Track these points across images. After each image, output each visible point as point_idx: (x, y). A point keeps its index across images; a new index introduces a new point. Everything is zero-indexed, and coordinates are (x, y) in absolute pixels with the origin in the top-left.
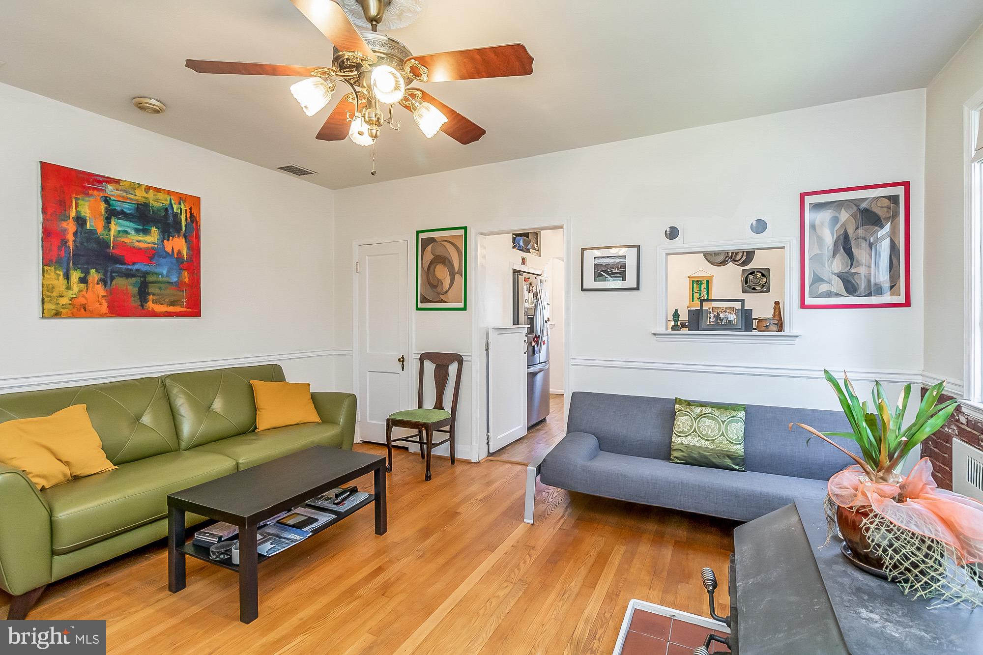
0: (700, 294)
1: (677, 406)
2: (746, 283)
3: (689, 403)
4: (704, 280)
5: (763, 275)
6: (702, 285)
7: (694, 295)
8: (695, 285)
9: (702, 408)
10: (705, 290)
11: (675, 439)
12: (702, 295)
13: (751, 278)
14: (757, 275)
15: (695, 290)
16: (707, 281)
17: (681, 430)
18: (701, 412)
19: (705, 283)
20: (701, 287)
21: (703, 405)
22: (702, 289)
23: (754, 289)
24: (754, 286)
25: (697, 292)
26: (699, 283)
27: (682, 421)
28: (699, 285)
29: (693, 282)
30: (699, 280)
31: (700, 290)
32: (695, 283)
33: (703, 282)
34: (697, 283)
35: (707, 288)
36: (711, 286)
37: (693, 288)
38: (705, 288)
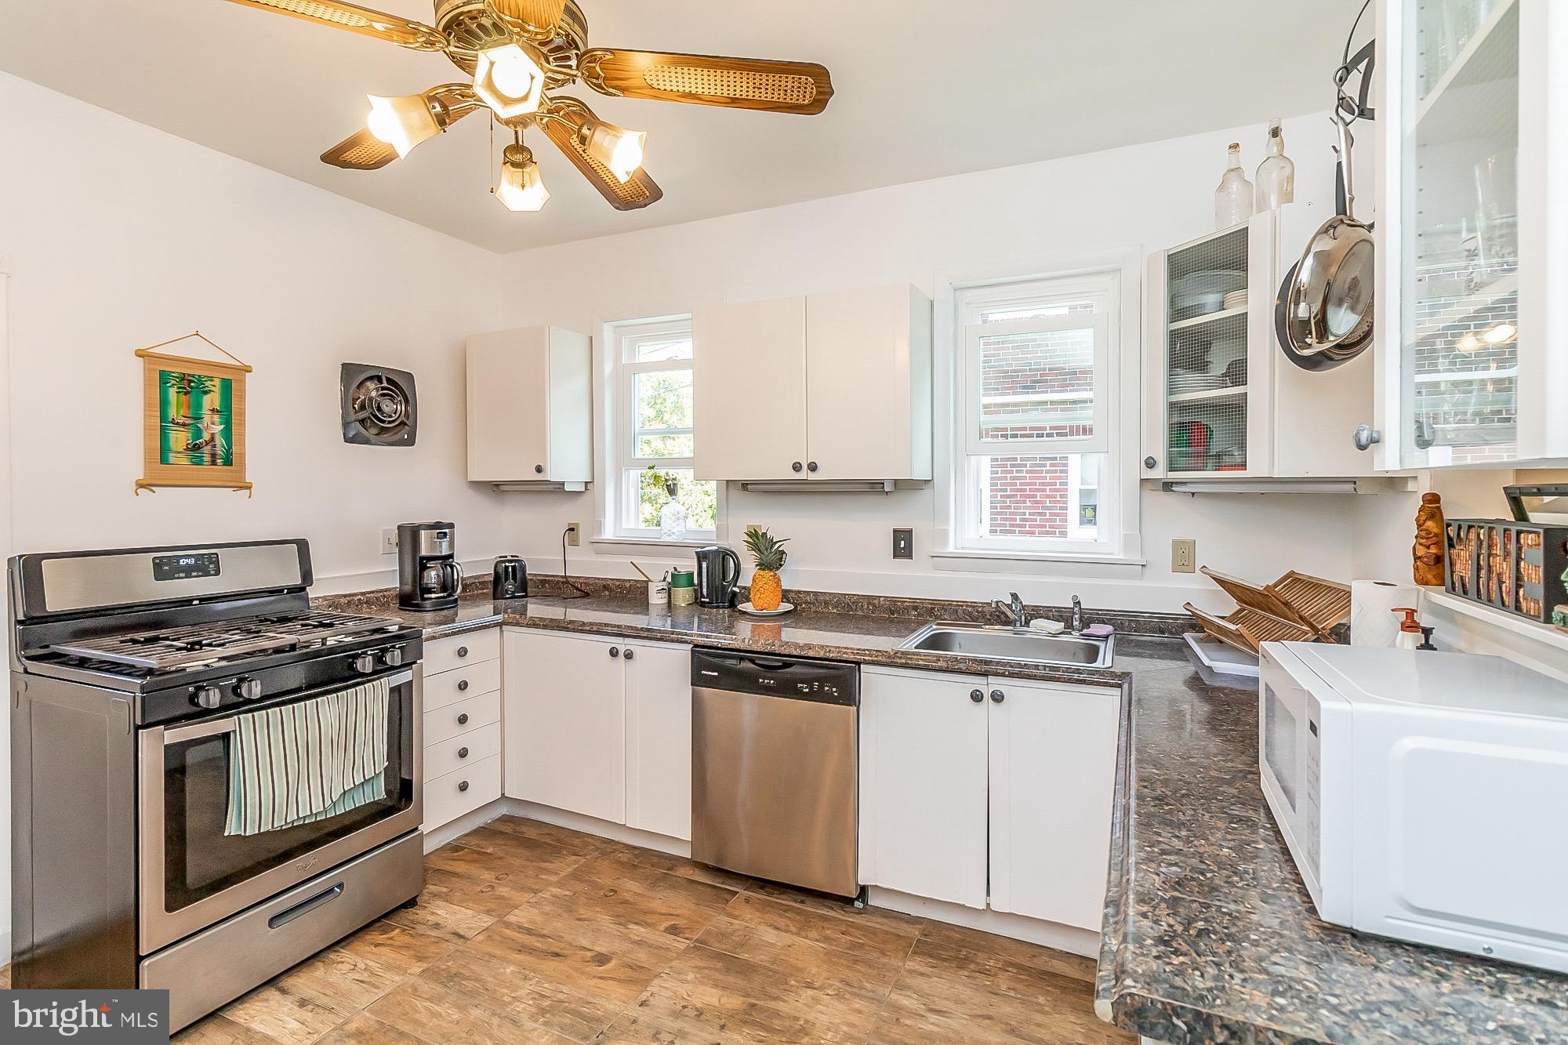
0: (198, 433)
4: (211, 379)
6: (205, 399)
7: (171, 434)
8: (172, 393)
10: (216, 418)
12: (206, 436)
15: (172, 412)
16: (227, 386)
19: (217, 390)
20: (199, 406)
22: (206, 412)
24: (384, 422)
25: (184, 425)
26: (191, 385)
28: (193, 397)
29: (164, 378)
30: (189, 375)
31: (199, 418)
32: (173, 385)
33: (207, 384)
34: (185, 388)
35: (226, 412)
36: (241, 405)
37: (164, 403)
38: (218, 411)
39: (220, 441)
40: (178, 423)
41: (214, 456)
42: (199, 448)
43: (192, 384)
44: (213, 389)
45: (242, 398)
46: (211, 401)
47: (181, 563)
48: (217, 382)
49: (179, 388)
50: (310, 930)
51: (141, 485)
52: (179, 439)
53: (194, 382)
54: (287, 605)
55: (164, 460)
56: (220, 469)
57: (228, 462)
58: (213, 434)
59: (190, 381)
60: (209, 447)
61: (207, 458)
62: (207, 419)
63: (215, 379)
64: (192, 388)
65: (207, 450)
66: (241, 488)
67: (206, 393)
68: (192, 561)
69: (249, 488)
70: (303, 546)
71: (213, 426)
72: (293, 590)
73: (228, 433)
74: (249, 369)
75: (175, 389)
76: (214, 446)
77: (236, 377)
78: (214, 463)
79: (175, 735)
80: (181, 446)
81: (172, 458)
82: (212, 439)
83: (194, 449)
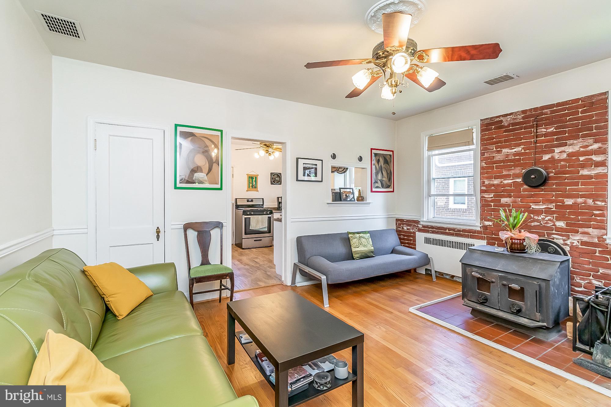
0: (253, 184)
1: (350, 235)
2: (272, 179)
3: (354, 233)
4: (254, 177)
5: (279, 176)
6: (254, 179)
7: (250, 184)
9: (359, 234)
11: (354, 250)
12: (254, 184)
15: (250, 182)
16: (256, 177)
17: (356, 245)
18: (359, 236)
20: (253, 181)
21: (358, 233)
23: (275, 183)
24: (276, 181)
26: (252, 178)
27: (354, 242)
29: (249, 177)
30: (252, 176)
35: (256, 181)
37: (249, 180)
39: (255, 185)
41: (254, 187)
45: (257, 179)
46: (254, 180)
50: (258, 244)
51: (247, 191)
52: (251, 185)
54: (261, 206)
55: (249, 188)
57: (256, 188)
66: (257, 191)
70: (263, 199)
72: (262, 205)
73: (256, 184)
74: (258, 175)
78: (254, 188)
79: (246, 217)
80: (251, 186)
83: (252, 186)
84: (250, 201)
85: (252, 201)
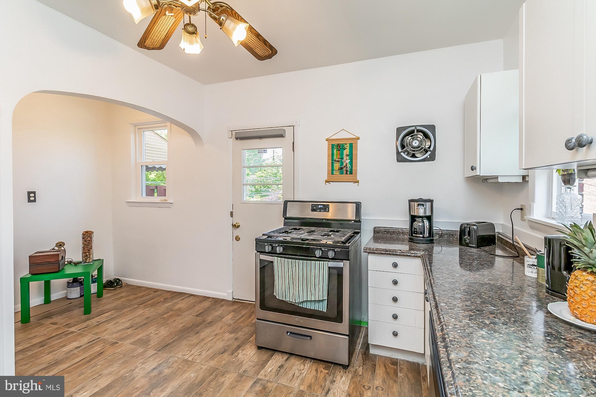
0: (342, 164)
2: (403, 147)
5: (426, 136)
8: (335, 150)
10: (348, 158)
12: (344, 164)
13: (409, 139)
14: (419, 136)
15: (335, 157)
16: (351, 145)
19: (348, 148)
20: (343, 154)
22: (344, 156)
23: (414, 156)
24: (414, 151)
25: (338, 161)
28: (341, 151)
29: (333, 146)
30: (340, 144)
31: (342, 158)
32: (335, 148)
33: (345, 146)
34: (338, 149)
35: (351, 156)
36: (356, 152)
37: (333, 155)
38: (348, 155)
39: (349, 166)
40: (336, 161)
41: (347, 171)
42: (342, 169)
43: (341, 147)
44: (347, 147)
45: (357, 149)
46: (346, 152)
47: (319, 207)
48: (348, 145)
49: (337, 149)
52: (337, 166)
53: (341, 146)
55: (332, 174)
56: (349, 176)
57: (351, 173)
58: (346, 163)
59: (340, 146)
60: (345, 168)
61: (345, 172)
62: (345, 158)
63: (347, 144)
64: (340, 148)
65: (344, 169)
66: (356, 182)
67: (345, 149)
68: (322, 206)
69: (358, 182)
71: (347, 161)
74: (358, 138)
75: (336, 150)
76: (347, 168)
77: (354, 142)
78: (347, 173)
81: (334, 173)
82: (346, 165)
83: (341, 169)
84: (320, 209)
85: (325, 208)
